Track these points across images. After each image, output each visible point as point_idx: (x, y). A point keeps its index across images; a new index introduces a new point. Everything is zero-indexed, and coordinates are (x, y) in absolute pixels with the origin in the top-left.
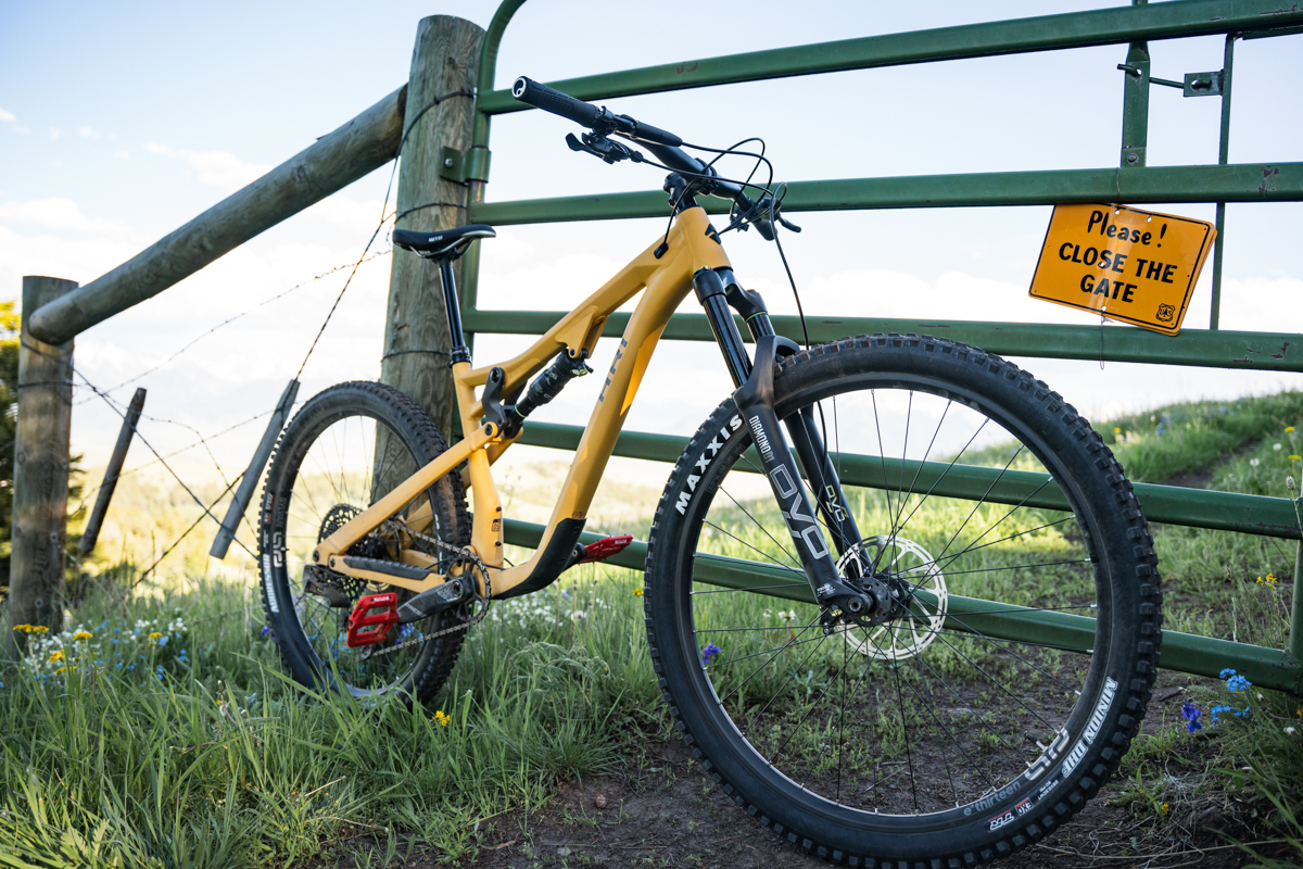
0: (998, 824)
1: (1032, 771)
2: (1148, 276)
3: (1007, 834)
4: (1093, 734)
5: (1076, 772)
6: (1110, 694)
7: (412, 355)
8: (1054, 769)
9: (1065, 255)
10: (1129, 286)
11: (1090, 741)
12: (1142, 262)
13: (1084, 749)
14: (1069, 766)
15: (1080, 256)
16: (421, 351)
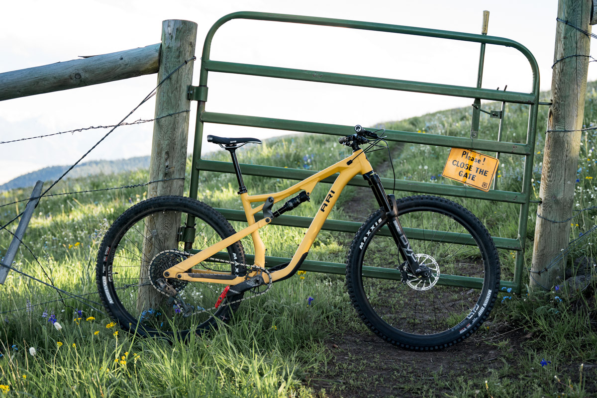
0: (462, 332)
1: (469, 316)
2: (480, 173)
3: (464, 334)
4: (486, 304)
5: (482, 315)
6: (490, 294)
7: (175, 180)
8: (476, 315)
9: (454, 164)
10: (473, 176)
11: (485, 306)
12: (478, 169)
13: (484, 309)
14: (480, 314)
15: (459, 165)
16: (179, 179)
